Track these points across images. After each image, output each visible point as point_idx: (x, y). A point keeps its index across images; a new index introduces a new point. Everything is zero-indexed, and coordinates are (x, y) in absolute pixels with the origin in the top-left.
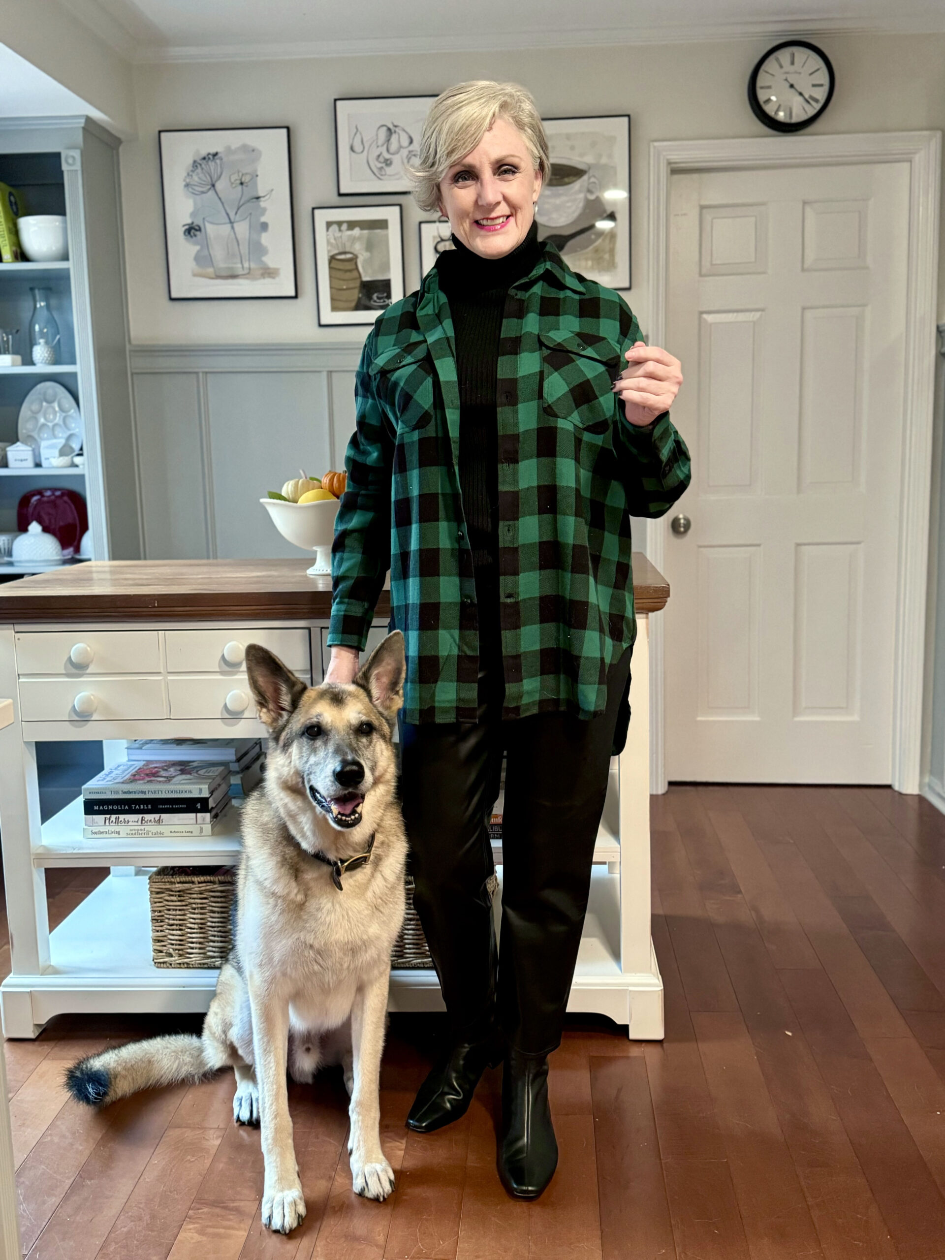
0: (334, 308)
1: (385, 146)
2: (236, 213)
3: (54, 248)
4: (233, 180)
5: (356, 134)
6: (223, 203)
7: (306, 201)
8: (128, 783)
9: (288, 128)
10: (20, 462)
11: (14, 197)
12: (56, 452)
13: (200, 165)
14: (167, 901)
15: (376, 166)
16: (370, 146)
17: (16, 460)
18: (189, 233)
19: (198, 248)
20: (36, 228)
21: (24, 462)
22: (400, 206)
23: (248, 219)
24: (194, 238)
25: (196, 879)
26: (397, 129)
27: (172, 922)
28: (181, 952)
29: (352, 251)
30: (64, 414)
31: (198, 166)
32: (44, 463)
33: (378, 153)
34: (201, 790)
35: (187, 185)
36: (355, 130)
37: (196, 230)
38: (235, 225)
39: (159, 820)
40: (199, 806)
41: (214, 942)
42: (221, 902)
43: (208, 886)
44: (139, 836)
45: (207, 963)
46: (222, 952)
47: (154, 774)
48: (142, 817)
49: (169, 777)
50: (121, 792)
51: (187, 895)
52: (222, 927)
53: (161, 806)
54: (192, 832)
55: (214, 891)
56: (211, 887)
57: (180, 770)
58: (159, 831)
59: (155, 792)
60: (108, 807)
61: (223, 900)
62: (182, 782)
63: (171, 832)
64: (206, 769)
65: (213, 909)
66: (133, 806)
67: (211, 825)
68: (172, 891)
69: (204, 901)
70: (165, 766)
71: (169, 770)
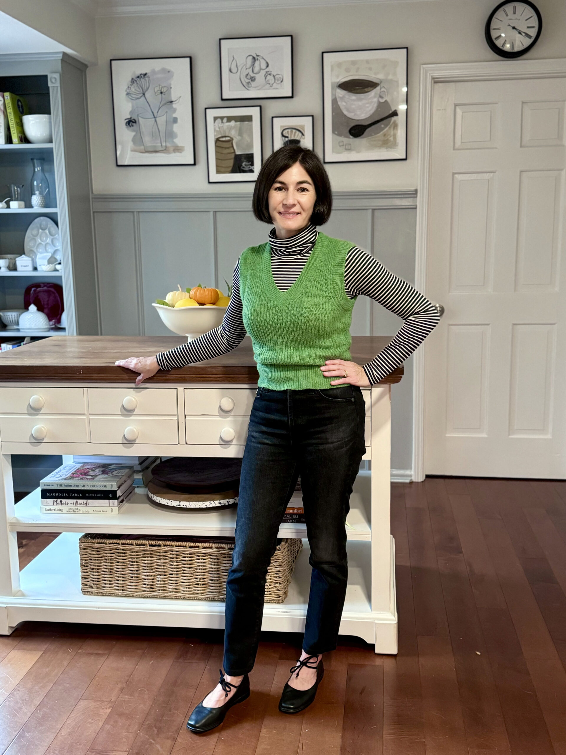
0: (218, 172)
1: (251, 68)
2: (158, 112)
3: (44, 135)
4: (156, 91)
5: (233, 60)
6: (150, 106)
7: (202, 103)
8: (68, 479)
9: (191, 58)
10: (24, 267)
11: (21, 102)
12: (46, 262)
13: (136, 81)
14: (90, 554)
15: (245, 81)
16: (242, 68)
17: (21, 266)
18: (129, 124)
19: (134, 134)
20: (34, 122)
21: (26, 267)
22: (260, 106)
23: (165, 116)
24: (132, 128)
25: (107, 541)
26: (258, 58)
27: (92, 567)
28: (98, 586)
29: (230, 135)
30: (52, 237)
31: (135, 81)
32: (39, 268)
33: (247, 73)
34: (112, 485)
35: (128, 94)
36: (233, 58)
37: (133, 122)
38: (157, 119)
39: (86, 503)
40: (111, 495)
41: (118, 580)
42: (123, 556)
43: (115, 546)
44: (74, 513)
45: (114, 594)
46: (123, 587)
47: (86, 473)
48: (76, 501)
49: (94, 476)
50: (63, 485)
51: (102, 551)
52: (123, 571)
53: (88, 495)
54: (106, 511)
55: (118, 549)
56: (117, 547)
57: (102, 471)
58: (86, 510)
59: (84, 486)
60: (56, 495)
61: (123, 555)
62: (101, 480)
63: (94, 511)
64: (118, 471)
65: (118, 560)
66: (71, 494)
67: (119, 507)
68: (93, 548)
69: (112, 555)
70: (94, 468)
71: (95, 470)
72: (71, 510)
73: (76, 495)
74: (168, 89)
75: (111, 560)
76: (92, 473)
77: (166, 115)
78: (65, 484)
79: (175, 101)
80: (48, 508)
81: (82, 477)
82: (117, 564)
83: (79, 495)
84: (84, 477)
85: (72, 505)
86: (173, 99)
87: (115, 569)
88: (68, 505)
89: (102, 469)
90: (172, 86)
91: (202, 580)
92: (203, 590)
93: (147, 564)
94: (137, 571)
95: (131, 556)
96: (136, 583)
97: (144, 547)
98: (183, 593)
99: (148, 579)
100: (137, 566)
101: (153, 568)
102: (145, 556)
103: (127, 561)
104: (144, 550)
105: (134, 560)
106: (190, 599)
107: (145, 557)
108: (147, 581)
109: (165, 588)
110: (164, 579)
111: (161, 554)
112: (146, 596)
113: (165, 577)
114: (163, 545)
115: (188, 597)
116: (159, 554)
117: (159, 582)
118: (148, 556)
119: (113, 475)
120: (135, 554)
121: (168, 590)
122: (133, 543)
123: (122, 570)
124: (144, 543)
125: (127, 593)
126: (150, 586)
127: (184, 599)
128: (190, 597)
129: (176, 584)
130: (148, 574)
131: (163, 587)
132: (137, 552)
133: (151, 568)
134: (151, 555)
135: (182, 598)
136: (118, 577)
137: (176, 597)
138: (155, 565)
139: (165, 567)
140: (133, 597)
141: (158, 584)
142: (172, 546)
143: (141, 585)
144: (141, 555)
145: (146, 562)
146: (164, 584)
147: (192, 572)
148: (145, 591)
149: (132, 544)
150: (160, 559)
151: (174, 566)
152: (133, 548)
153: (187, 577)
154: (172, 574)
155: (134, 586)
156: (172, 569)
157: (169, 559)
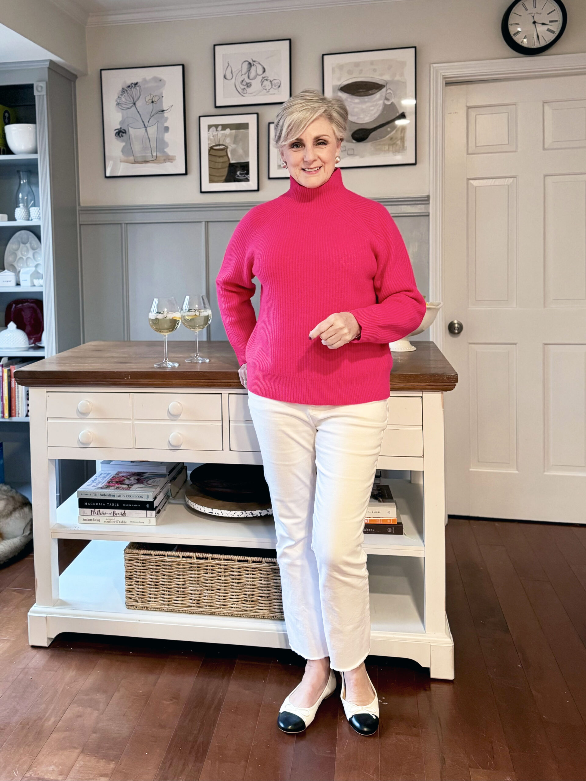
0: (211, 181)
2: (149, 122)
4: (147, 100)
5: (227, 67)
6: (140, 116)
7: (195, 111)
8: (104, 488)
9: (183, 66)
13: (127, 91)
14: (135, 566)
16: (237, 74)
17: (4, 281)
18: (119, 135)
19: (124, 144)
24: (122, 138)
25: (153, 552)
27: (137, 580)
28: (143, 600)
29: (224, 144)
30: (33, 251)
31: (125, 91)
32: (22, 283)
34: (148, 496)
35: (118, 104)
36: (227, 65)
37: (123, 133)
38: (148, 128)
39: (124, 513)
40: (148, 506)
41: (164, 594)
42: (169, 569)
43: (160, 558)
44: (111, 523)
45: (159, 608)
46: (169, 601)
47: (121, 482)
48: (114, 511)
49: (130, 485)
50: (99, 495)
51: (148, 563)
52: (169, 585)
53: (125, 505)
54: (144, 523)
55: (164, 562)
56: (163, 558)
57: (137, 480)
58: (124, 521)
59: (120, 496)
60: (93, 504)
61: (170, 567)
62: (137, 490)
63: (131, 522)
64: (152, 480)
65: (164, 573)
66: (108, 504)
67: (156, 518)
68: (138, 560)
69: (158, 567)
70: (129, 475)
71: (130, 479)
72: (108, 521)
73: (113, 505)
74: (159, 98)
75: (156, 572)
76: (127, 482)
77: (157, 125)
78: (102, 494)
79: (167, 110)
80: (86, 518)
81: (118, 486)
82: (163, 577)
83: (116, 504)
84: (120, 486)
85: (110, 515)
86: (164, 109)
87: (161, 583)
88: (106, 515)
89: (137, 478)
90: (163, 96)
91: (251, 597)
92: (252, 607)
93: (194, 578)
94: (183, 585)
95: (177, 569)
96: (182, 597)
97: (191, 559)
98: (231, 610)
99: (194, 594)
100: (184, 580)
101: (200, 582)
102: (192, 569)
103: (173, 574)
104: (191, 564)
105: (180, 573)
106: (238, 616)
107: (192, 571)
108: (193, 596)
109: (212, 604)
110: (211, 595)
111: (209, 568)
112: (192, 612)
113: (212, 592)
114: (210, 558)
115: (237, 614)
116: (206, 568)
117: (206, 598)
118: (195, 569)
119: (148, 484)
120: (182, 567)
121: (215, 606)
122: (179, 555)
123: (168, 583)
124: (191, 556)
125: (173, 608)
126: (197, 602)
127: (232, 615)
128: (239, 614)
129: (224, 599)
130: (195, 588)
131: (211, 603)
132: (183, 565)
133: (198, 582)
134: (198, 569)
135: (230, 615)
136: (164, 591)
137: (224, 613)
138: (202, 579)
139: (213, 582)
140: (179, 612)
141: (205, 599)
142: (220, 559)
143: (188, 600)
144: (188, 568)
145: (193, 576)
146: (211, 600)
147: (241, 588)
148: (191, 607)
149: (178, 557)
150: (207, 573)
151: (223, 580)
152: (180, 561)
153: (236, 592)
154: (219, 590)
155: (180, 601)
156: (220, 584)
157: (217, 573)
